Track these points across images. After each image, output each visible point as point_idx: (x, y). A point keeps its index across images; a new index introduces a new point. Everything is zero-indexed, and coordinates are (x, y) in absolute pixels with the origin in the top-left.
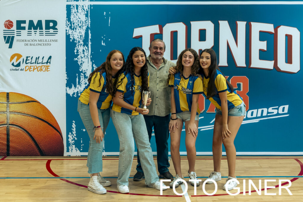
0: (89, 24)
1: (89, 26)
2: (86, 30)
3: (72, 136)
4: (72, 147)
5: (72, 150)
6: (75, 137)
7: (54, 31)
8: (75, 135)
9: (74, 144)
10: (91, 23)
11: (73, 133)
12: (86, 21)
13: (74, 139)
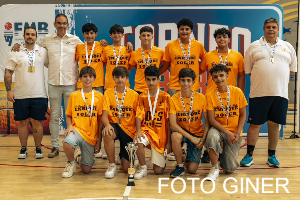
0: (74, 26)
1: (74, 27)
2: (71, 31)
3: (60, 118)
4: (60, 127)
5: (60, 129)
6: (63, 119)
7: (45, 32)
8: (63, 117)
9: (62, 125)
10: (75, 25)
11: (61, 116)
12: (71, 23)
13: (62, 121)
